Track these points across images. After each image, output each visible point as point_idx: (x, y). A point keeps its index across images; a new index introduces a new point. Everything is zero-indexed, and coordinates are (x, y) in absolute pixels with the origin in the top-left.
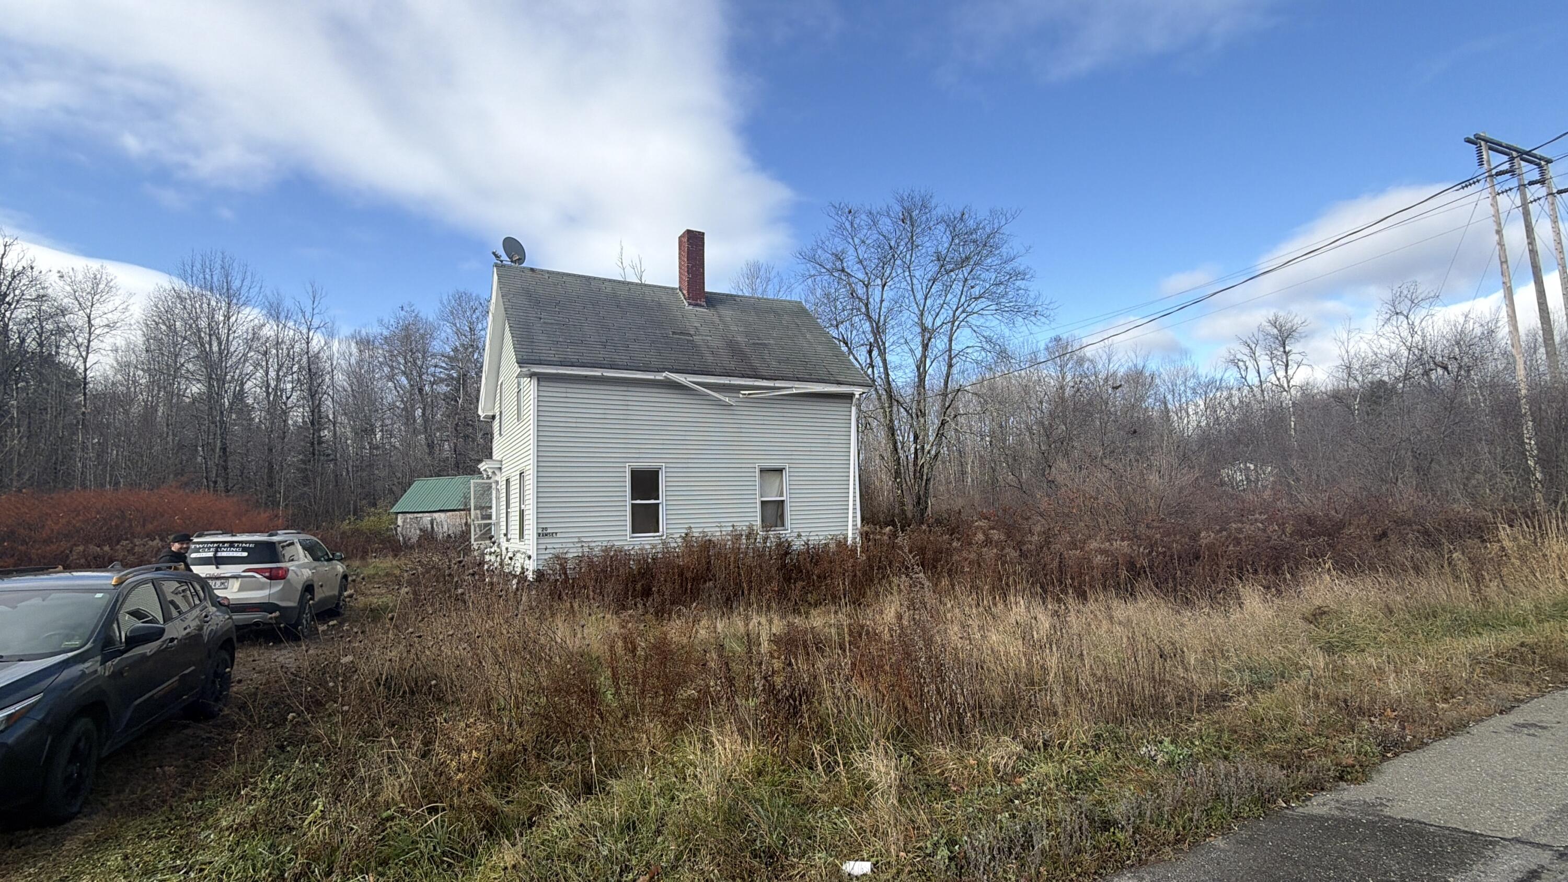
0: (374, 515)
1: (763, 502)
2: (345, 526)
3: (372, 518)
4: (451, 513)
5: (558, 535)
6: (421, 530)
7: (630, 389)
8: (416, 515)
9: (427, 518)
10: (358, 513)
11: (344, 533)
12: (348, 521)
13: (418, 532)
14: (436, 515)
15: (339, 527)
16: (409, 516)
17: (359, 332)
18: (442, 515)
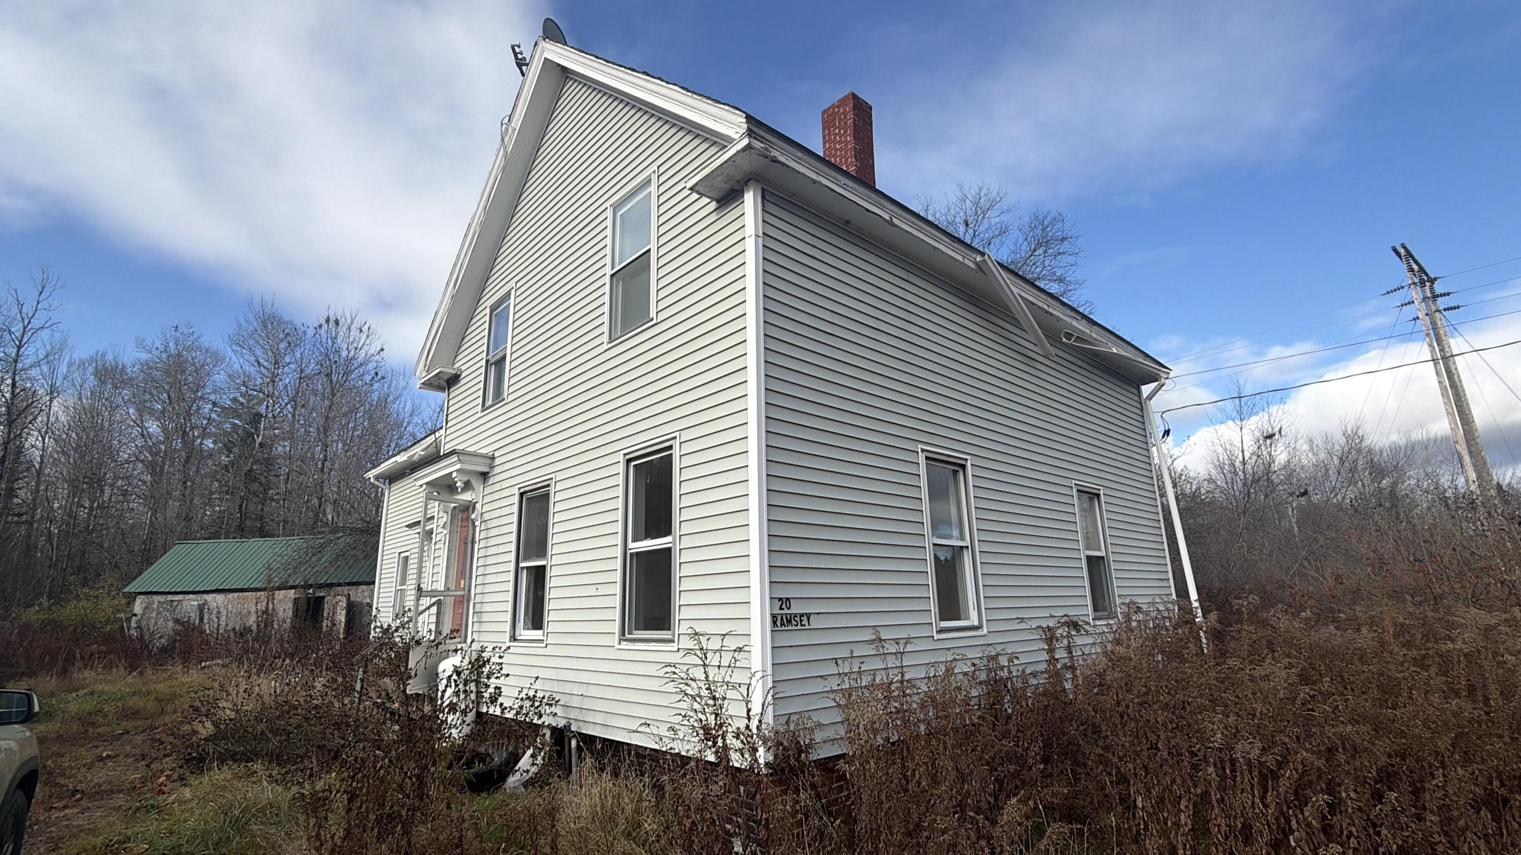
0: (88, 597)
1: (1089, 558)
2: (31, 615)
3: (83, 603)
4: (236, 595)
5: (815, 623)
6: (177, 621)
7: (912, 278)
8: (170, 597)
9: (191, 603)
10: (58, 596)
11: (27, 625)
12: (37, 608)
13: (171, 624)
14: (209, 597)
15: (18, 617)
16: (156, 598)
17: (103, 355)
18: (220, 598)
